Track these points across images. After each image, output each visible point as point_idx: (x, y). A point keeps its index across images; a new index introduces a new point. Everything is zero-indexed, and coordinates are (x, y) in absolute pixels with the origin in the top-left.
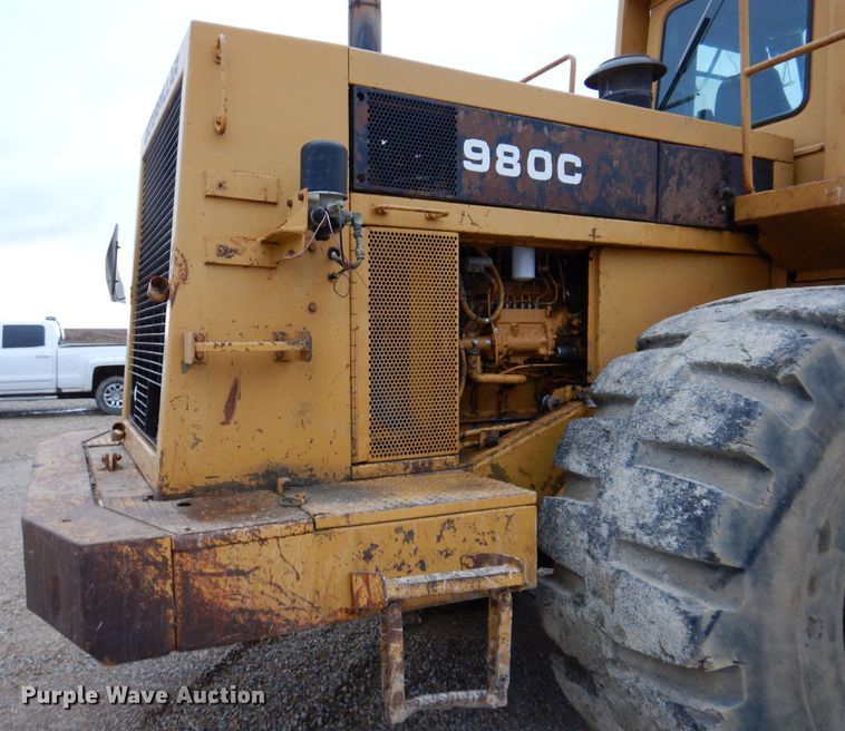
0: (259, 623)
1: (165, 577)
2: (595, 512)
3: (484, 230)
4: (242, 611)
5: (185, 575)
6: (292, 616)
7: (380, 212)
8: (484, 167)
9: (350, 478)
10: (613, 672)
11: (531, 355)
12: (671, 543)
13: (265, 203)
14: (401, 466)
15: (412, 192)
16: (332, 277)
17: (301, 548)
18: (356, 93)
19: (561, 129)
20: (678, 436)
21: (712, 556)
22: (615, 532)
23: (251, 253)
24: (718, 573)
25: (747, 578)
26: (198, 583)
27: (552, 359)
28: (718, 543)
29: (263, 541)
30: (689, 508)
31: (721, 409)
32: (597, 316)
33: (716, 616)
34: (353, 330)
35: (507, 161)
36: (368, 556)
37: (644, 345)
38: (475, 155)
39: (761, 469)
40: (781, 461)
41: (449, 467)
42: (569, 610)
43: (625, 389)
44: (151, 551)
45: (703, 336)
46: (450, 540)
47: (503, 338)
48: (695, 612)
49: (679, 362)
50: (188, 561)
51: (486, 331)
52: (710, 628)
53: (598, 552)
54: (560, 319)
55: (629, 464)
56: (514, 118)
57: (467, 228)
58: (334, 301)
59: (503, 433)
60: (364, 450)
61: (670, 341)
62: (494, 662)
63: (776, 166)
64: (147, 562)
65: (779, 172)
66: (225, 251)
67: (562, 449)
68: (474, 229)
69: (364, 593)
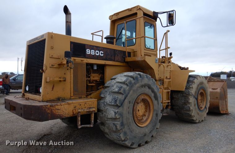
0: (61, 116)
1: (49, 110)
2: (104, 101)
3: (89, 62)
4: (59, 115)
5: (52, 110)
6: (65, 115)
7: (75, 60)
8: (89, 53)
9: (70, 99)
10: (107, 122)
11: (96, 81)
12: (113, 104)
13: (58, 58)
14: (77, 97)
15: (79, 57)
16: (68, 69)
17: (66, 106)
18: (71, 43)
19: (100, 48)
20: (114, 91)
21: (117, 104)
22: (107, 103)
23: (56, 66)
24: (118, 107)
25: (121, 107)
26: (53, 111)
27: (99, 82)
28: (118, 103)
29: (61, 105)
30: (115, 99)
31: (119, 87)
32: (106, 75)
33: (118, 111)
34: (71, 77)
35: (93, 52)
36: (75, 107)
37: (112, 79)
38: (88, 52)
39: (123, 94)
40: (125, 93)
41: (84, 97)
42: (101, 115)
43: (109, 85)
44: (47, 106)
45: (118, 78)
46: (86, 106)
47: (92, 78)
48: (115, 111)
49: (115, 82)
50: (52, 108)
51: (89, 77)
52: (117, 113)
53: (105, 107)
54: (100, 76)
55: (109, 95)
56: (93, 46)
57: (87, 62)
58: (68, 72)
59: (92, 93)
60: (72, 95)
61: (114, 79)
62: (92, 121)
63: (131, 53)
64: (46, 108)
65: (132, 54)
66: (52, 65)
67: (100, 94)
68: (88, 62)
69: (75, 112)
